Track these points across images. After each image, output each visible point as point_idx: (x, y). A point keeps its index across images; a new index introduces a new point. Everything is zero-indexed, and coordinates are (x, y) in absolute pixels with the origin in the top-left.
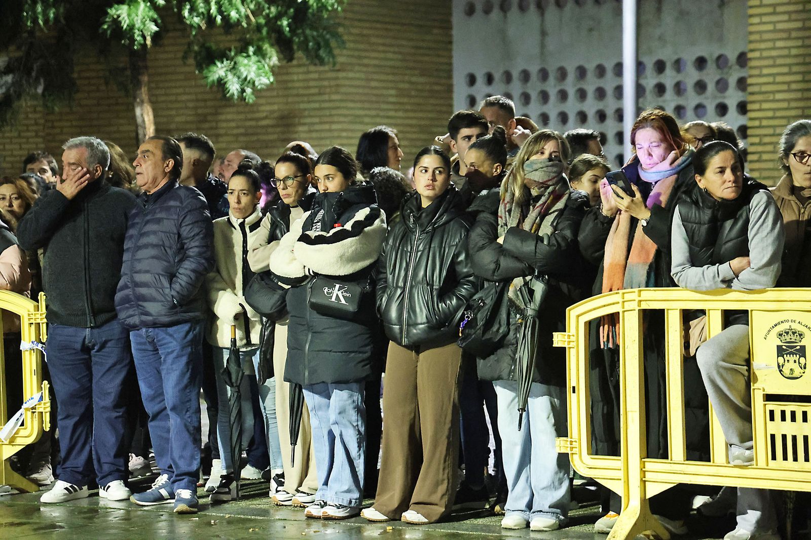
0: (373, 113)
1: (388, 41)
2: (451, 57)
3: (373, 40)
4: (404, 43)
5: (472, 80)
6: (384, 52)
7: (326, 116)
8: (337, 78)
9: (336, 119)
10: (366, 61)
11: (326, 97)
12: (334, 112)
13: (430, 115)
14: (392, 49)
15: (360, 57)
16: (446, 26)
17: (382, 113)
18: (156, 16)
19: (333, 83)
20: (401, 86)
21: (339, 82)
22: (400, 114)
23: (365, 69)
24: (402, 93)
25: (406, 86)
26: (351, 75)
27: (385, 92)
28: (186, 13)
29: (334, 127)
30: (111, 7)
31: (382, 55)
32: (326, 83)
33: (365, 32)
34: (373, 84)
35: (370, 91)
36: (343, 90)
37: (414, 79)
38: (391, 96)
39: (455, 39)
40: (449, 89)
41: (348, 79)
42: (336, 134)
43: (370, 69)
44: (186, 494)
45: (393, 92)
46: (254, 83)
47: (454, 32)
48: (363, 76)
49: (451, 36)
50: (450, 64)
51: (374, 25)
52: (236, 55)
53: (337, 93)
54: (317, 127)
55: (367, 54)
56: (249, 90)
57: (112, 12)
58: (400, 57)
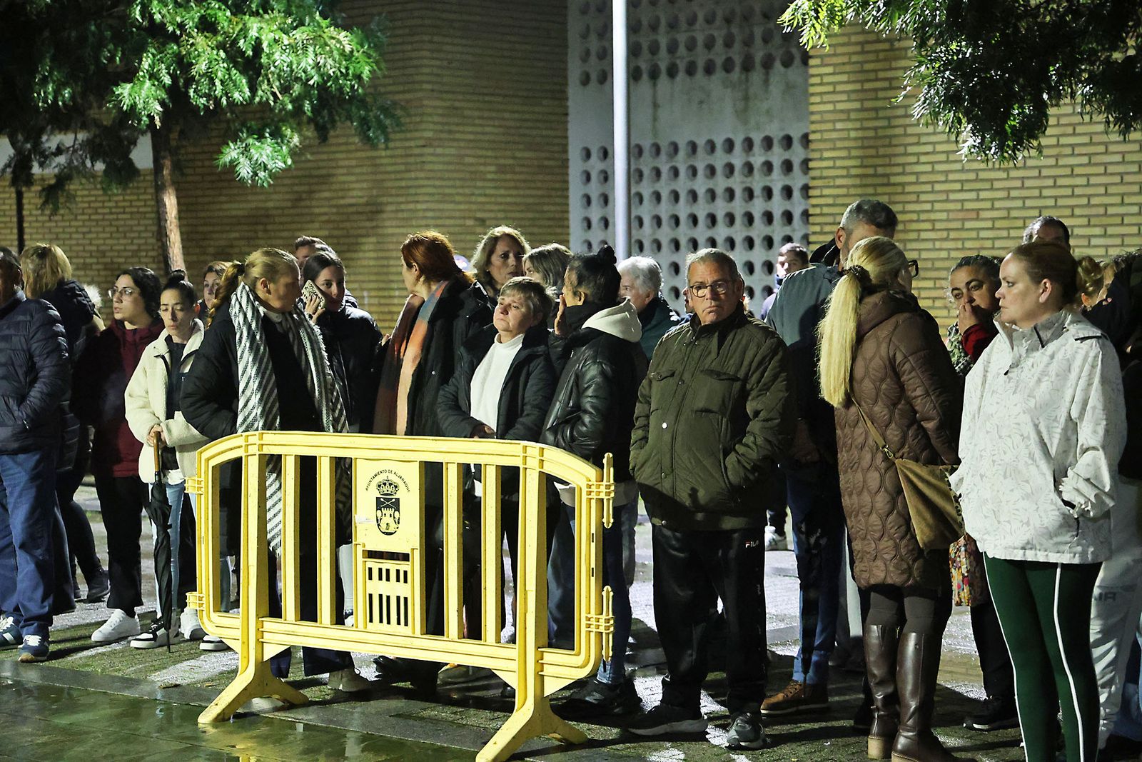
0: (467, 191)
1: (486, 114)
2: (566, 130)
3: (467, 113)
4: (507, 115)
5: (588, 154)
6: (481, 125)
7: (412, 195)
8: (421, 155)
9: (421, 198)
10: (458, 136)
11: (413, 175)
12: (419, 191)
13: (540, 193)
14: (491, 123)
15: (450, 132)
16: (560, 96)
17: (477, 192)
18: (164, 96)
19: (419, 159)
20: (502, 161)
21: (424, 159)
22: (502, 192)
23: (455, 144)
24: (502, 169)
25: (511, 162)
26: (439, 151)
27: (482, 168)
28: (192, 94)
29: (419, 206)
30: (117, 85)
31: (479, 129)
32: (412, 160)
33: (457, 104)
34: (468, 160)
35: (462, 168)
36: (428, 167)
37: (519, 154)
38: (490, 172)
39: (571, 111)
40: (565, 164)
41: (432, 155)
42: (421, 214)
43: (462, 144)
44: (33, 640)
45: (493, 168)
46: (265, 166)
47: (570, 103)
48: (453, 151)
49: (566, 107)
50: (566, 137)
51: (468, 97)
52: (248, 137)
53: (422, 170)
54: (403, 207)
55: (461, 128)
56: (262, 174)
57: (118, 91)
58: (501, 130)
